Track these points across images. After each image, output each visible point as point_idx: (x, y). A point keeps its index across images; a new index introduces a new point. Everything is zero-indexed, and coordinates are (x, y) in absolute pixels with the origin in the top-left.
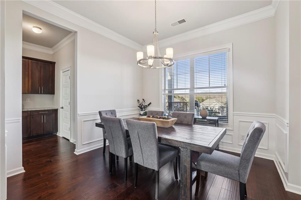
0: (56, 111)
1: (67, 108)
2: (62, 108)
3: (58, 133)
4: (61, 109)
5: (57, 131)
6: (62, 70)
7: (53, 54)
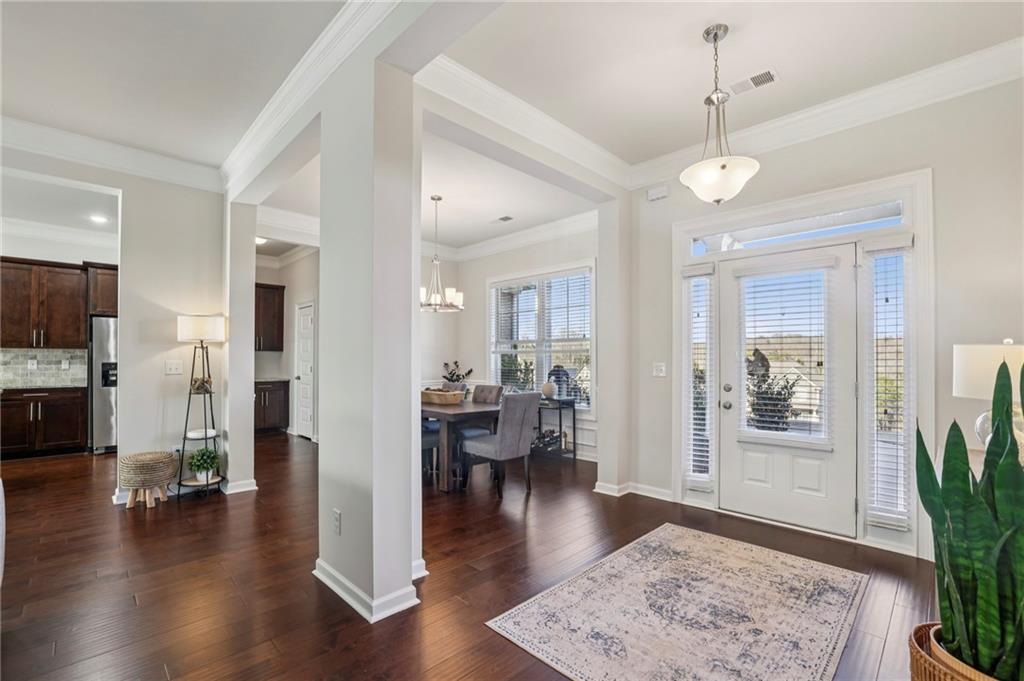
0: (285, 385)
1: (307, 378)
2: (299, 378)
3: (289, 428)
4: (296, 381)
5: (288, 425)
6: (299, 304)
7: (280, 269)
